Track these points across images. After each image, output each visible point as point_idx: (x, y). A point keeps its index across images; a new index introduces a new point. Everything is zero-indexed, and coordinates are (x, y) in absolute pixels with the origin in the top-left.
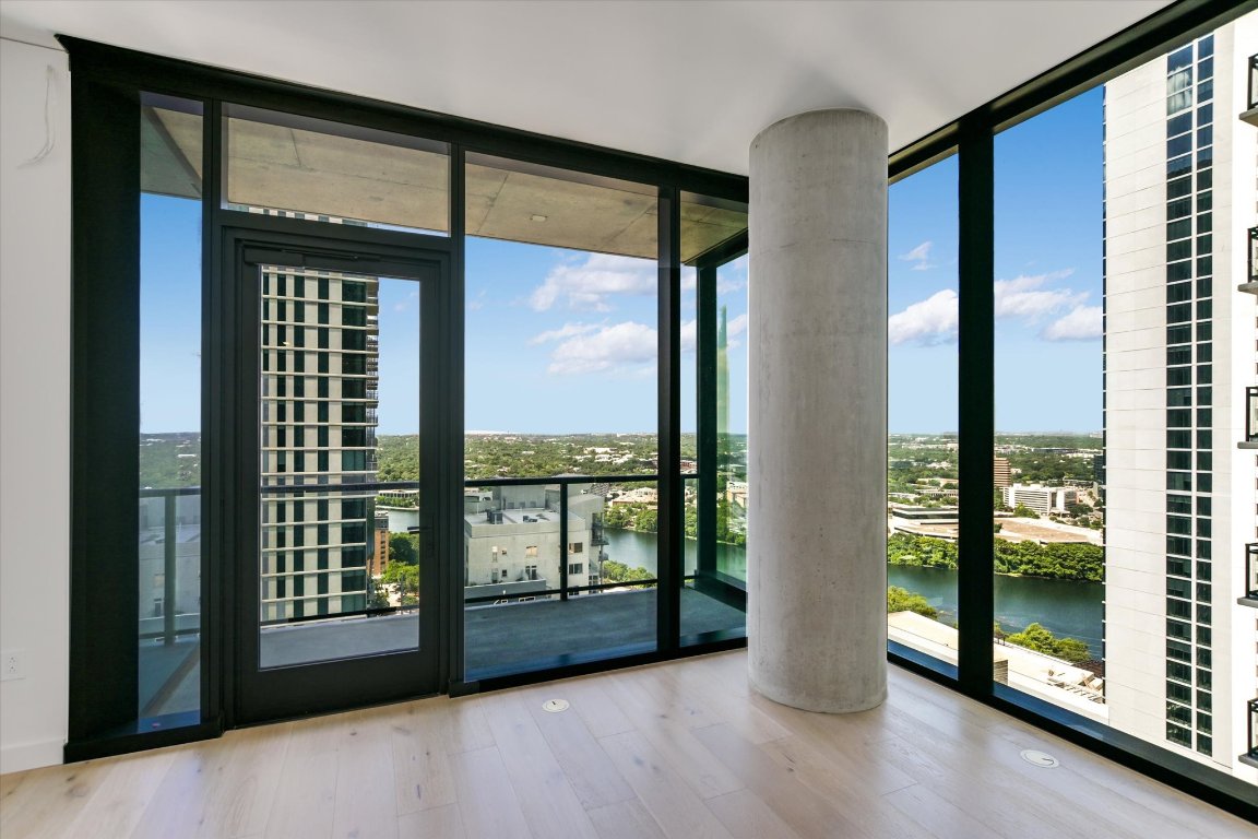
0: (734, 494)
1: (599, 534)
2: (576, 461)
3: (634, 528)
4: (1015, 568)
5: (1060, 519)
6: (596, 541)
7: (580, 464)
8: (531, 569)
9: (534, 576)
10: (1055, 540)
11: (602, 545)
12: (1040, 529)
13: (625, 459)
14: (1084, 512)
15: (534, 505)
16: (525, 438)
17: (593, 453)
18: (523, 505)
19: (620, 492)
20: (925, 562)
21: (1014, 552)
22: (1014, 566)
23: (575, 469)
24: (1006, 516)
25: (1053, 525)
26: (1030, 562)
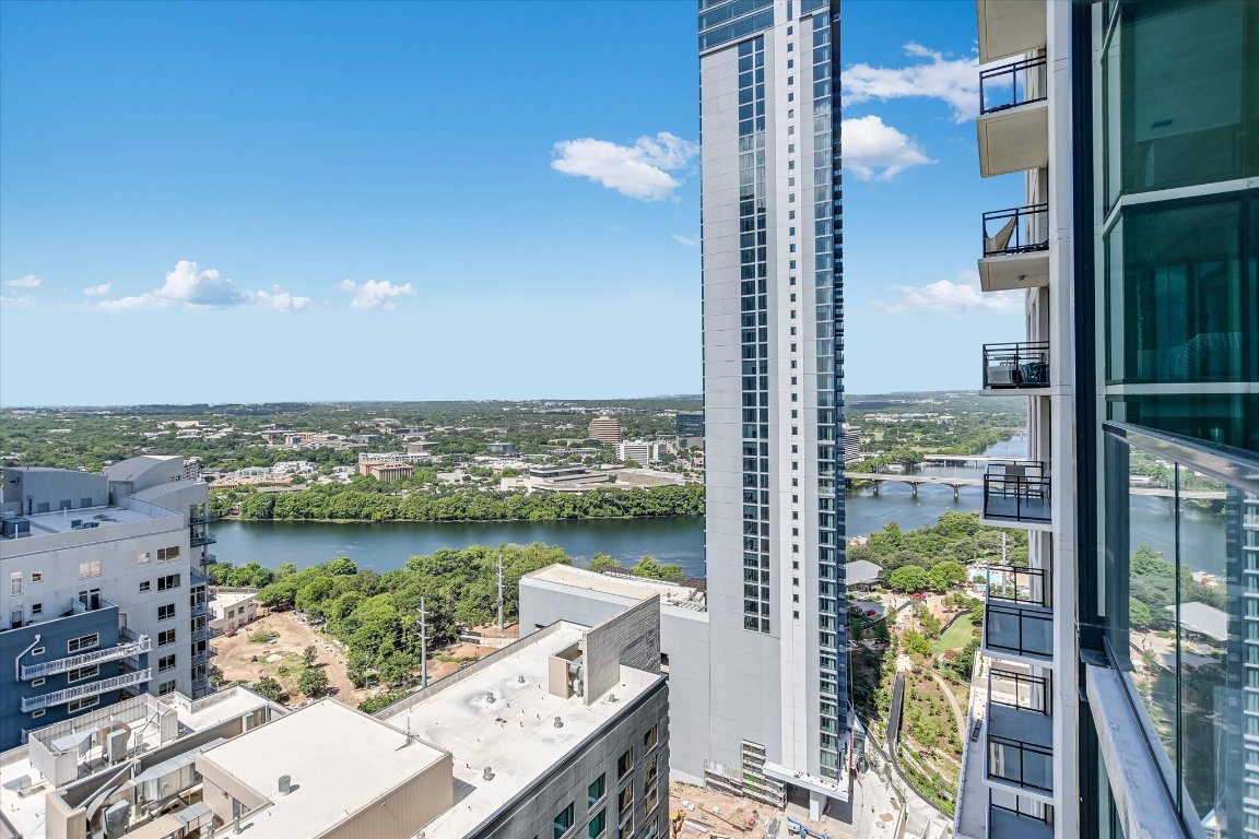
0: (368, 466)
1: (200, 530)
2: (145, 439)
3: (238, 518)
4: (627, 512)
5: (656, 467)
6: (197, 541)
7: (152, 443)
8: (89, 595)
9: (95, 603)
10: (654, 485)
11: (205, 545)
12: (642, 476)
13: (223, 433)
14: (671, 460)
15: (87, 503)
16: (53, 412)
17: (173, 427)
18: (66, 505)
19: (216, 475)
20: (559, 516)
21: (627, 498)
22: (627, 510)
23: (144, 449)
24: (619, 468)
25: (651, 473)
26: (639, 504)
